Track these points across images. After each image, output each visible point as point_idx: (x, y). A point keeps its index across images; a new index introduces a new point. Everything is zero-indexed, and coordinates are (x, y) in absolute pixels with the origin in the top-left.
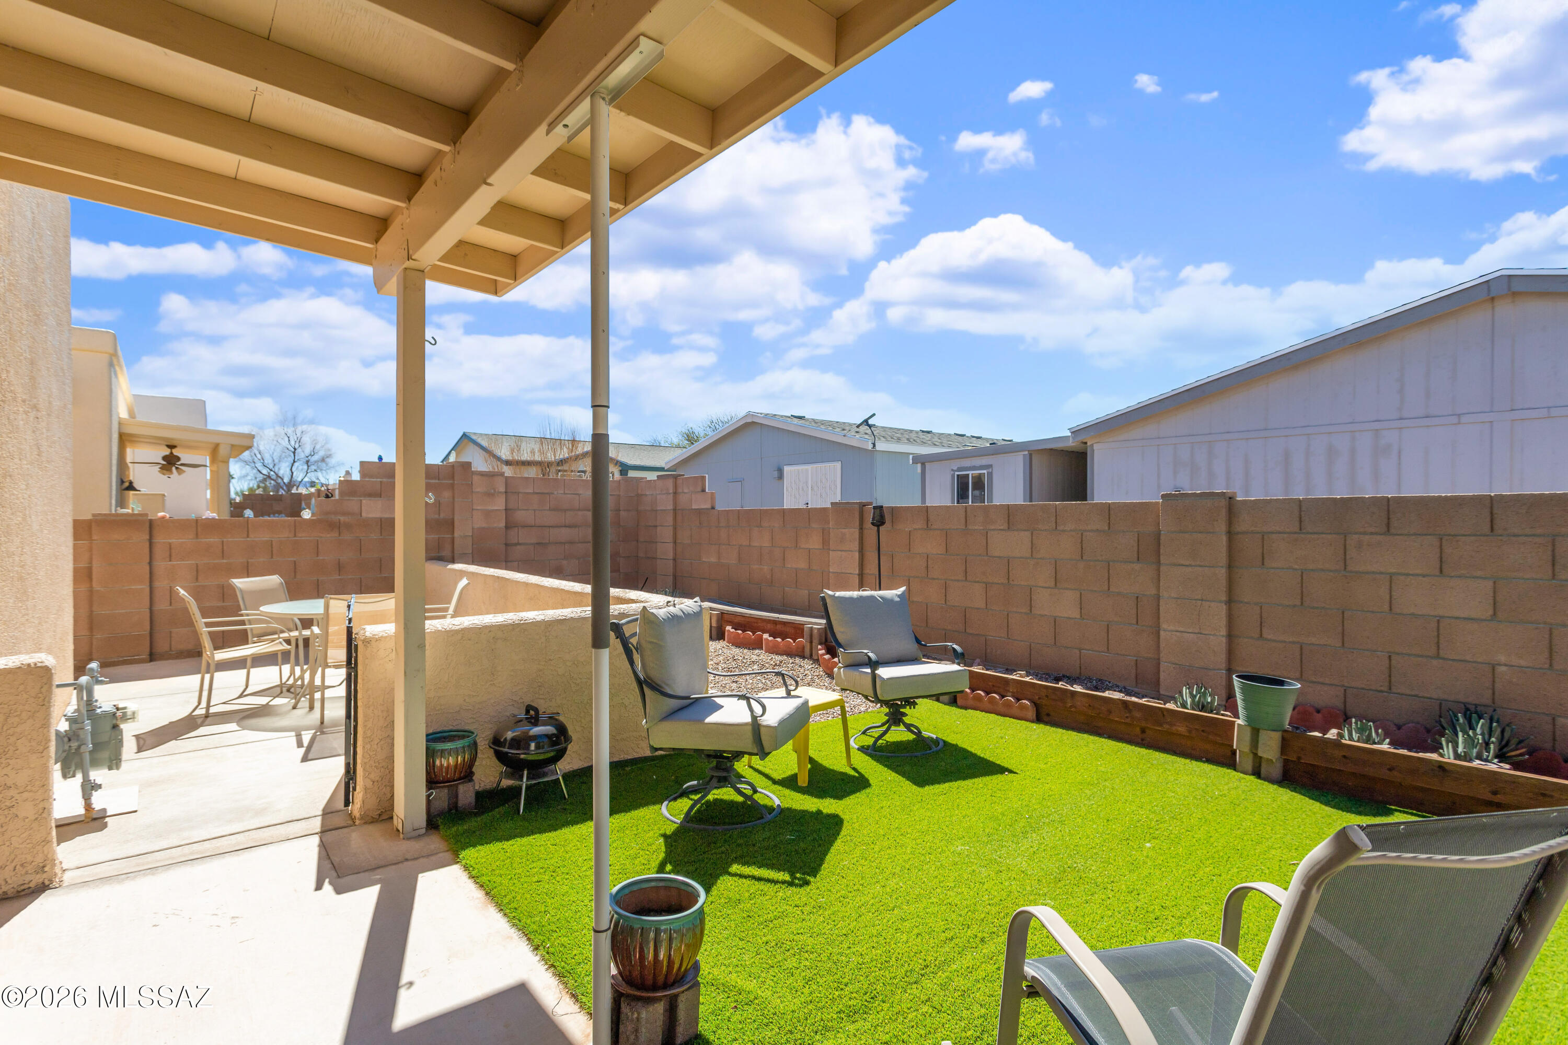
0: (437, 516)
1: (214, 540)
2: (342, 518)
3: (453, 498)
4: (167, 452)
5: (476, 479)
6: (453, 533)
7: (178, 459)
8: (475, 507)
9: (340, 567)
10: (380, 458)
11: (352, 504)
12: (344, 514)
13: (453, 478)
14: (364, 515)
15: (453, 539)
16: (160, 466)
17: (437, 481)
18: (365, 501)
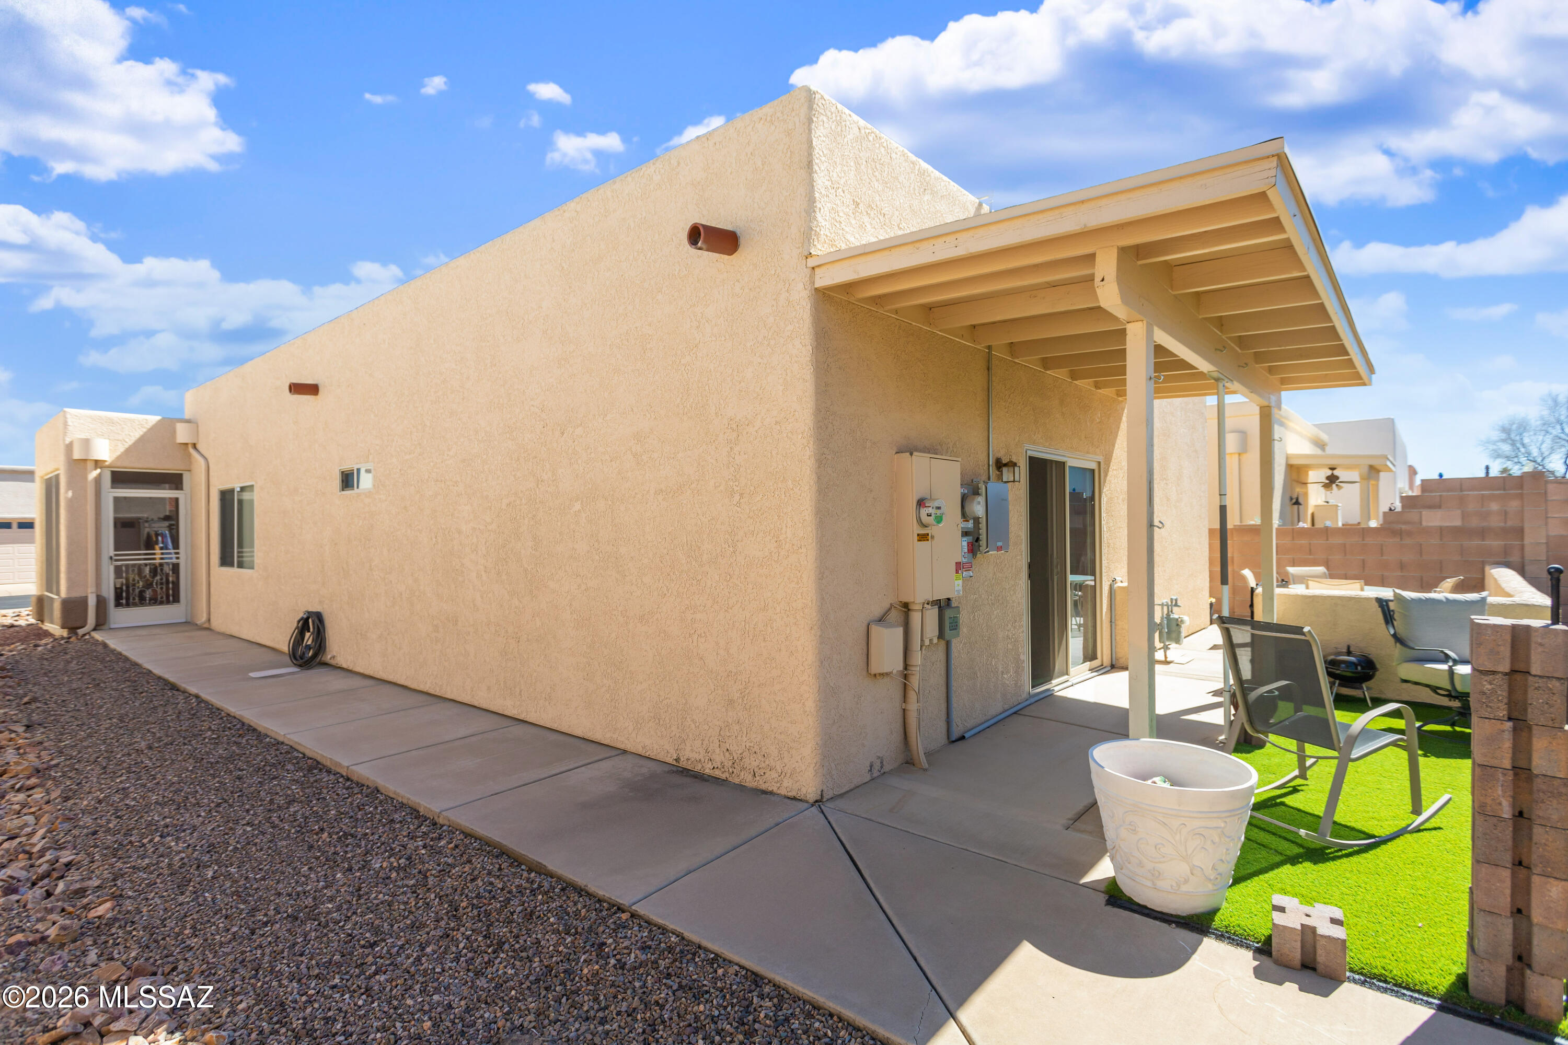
0: (1502, 524)
1: (1304, 542)
2: (1404, 527)
3: (1523, 506)
4: (1329, 473)
5: (1550, 487)
6: (1522, 539)
7: (1337, 478)
8: (1549, 516)
9: (1402, 566)
10: (1441, 475)
11: (1413, 515)
12: (1406, 523)
13: (1521, 487)
14: (1424, 524)
15: (1522, 547)
16: (1322, 484)
17: (1502, 492)
18: (1425, 513)
